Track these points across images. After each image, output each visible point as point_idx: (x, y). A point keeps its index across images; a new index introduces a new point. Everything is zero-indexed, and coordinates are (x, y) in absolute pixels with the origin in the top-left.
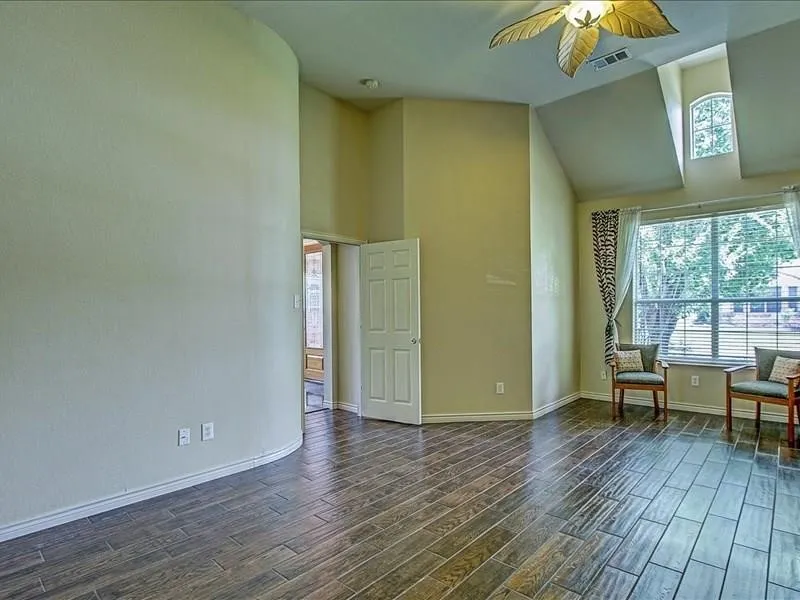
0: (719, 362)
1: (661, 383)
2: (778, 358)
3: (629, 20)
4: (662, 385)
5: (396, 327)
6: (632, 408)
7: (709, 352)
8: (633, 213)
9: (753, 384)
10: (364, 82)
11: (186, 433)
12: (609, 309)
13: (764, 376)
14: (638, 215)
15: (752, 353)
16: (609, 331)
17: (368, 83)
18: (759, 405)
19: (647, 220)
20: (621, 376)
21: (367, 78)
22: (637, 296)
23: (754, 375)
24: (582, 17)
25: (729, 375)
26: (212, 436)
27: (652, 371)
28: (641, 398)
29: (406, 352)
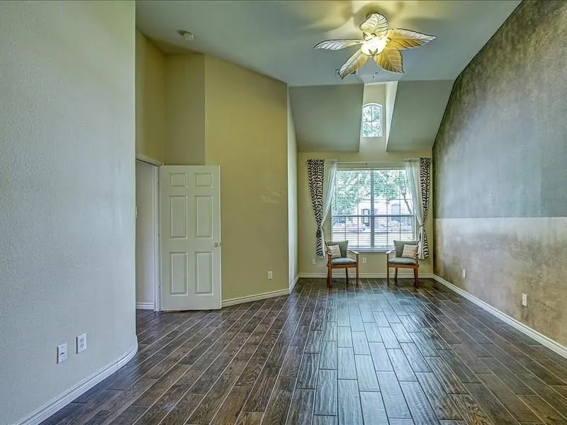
0: (375, 249)
1: (355, 263)
2: (405, 245)
3: (387, 59)
4: (355, 265)
5: (198, 235)
6: (335, 280)
7: (369, 244)
8: (333, 163)
9: (394, 259)
10: (182, 33)
11: (63, 348)
12: (319, 221)
13: (399, 255)
14: (335, 165)
15: (393, 244)
16: (319, 234)
17: (186, 35)
18: (397, 269)
19: (340, 167)
20: (333, 261)
21: (186, 30)
22: (334, 213)
23: (394, 255)
24: (373, 50)
25: (388, 255)
26: (85, 347)
27: (345, 257)
28: (338, 274)
29: (209, 254)
